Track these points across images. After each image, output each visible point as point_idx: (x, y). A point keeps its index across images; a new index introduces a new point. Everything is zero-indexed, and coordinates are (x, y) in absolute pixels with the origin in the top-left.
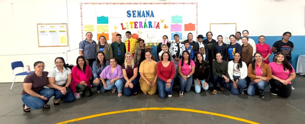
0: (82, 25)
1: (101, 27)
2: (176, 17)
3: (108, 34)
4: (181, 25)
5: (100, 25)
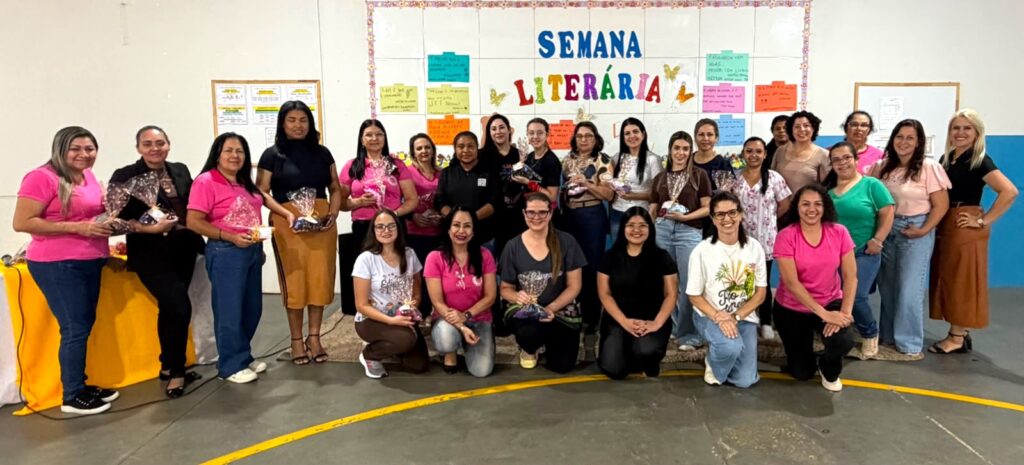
0: (372, 84)
1: (444, 95)
2: (724, 58)
3: (467, 120)
4: (743, 89)
5: (437, 85)
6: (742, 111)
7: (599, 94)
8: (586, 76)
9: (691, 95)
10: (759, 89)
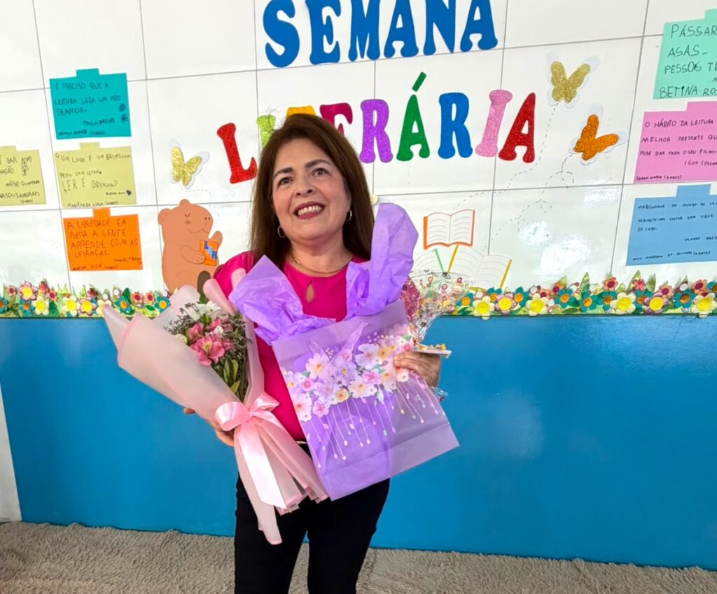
1: (86, 166)
3: (133, 219)
5: (73, 144)
7: (395, 148)
8: (368, 106)
9: (613, 139)
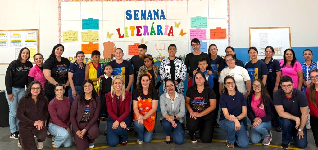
0: (60, 31)
1: (89, 34)
2: (197, 19)
3: (98, 44)
4: (205, 30)
5: (86, 31)
6: (205, 39)
7: (150, 33)
8: (145, 27)
9: (186, 33)
10: (211, 30)
